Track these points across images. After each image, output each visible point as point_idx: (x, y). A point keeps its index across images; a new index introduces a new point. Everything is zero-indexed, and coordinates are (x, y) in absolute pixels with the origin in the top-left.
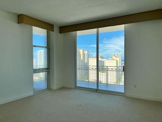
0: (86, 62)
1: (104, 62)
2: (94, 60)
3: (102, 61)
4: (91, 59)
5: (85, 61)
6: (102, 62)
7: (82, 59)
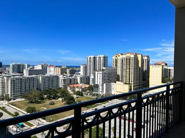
0: (145, 70)
1: (170, 71)
2: (156, 68)
3: (167, 69)
4: (153, 67)
5: (143, 69)
6: (167, 71)
7: (140, 66)
